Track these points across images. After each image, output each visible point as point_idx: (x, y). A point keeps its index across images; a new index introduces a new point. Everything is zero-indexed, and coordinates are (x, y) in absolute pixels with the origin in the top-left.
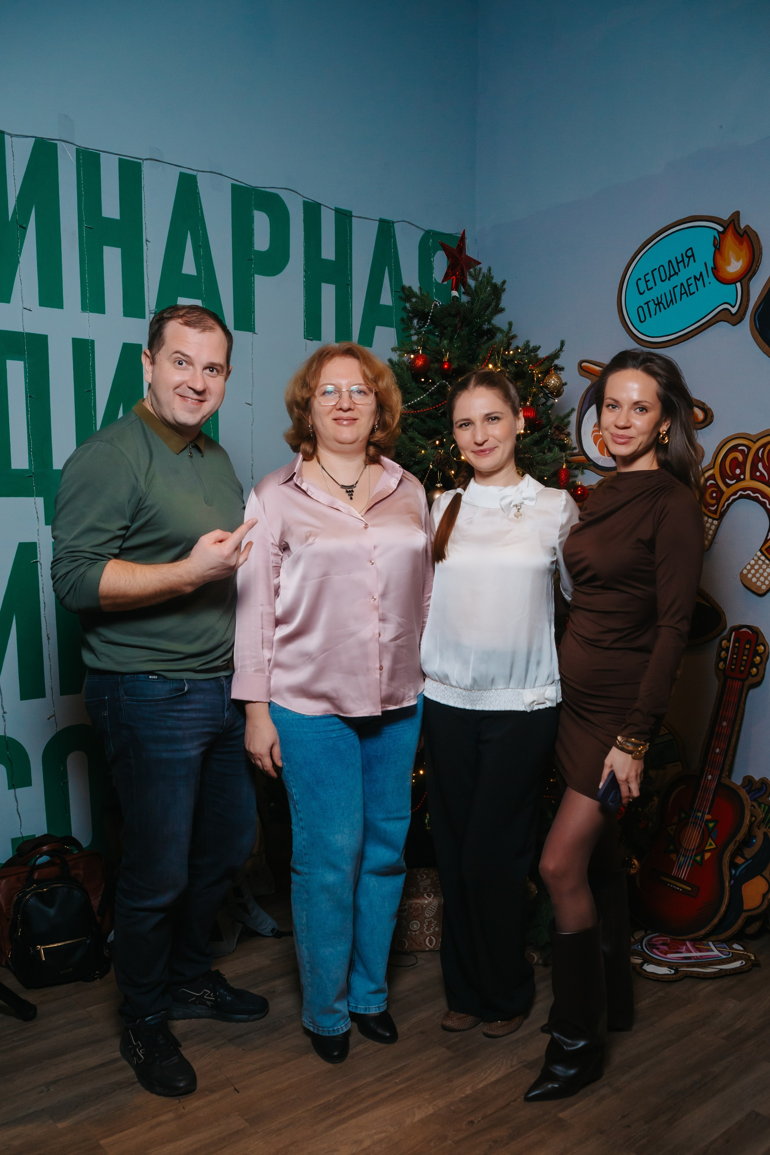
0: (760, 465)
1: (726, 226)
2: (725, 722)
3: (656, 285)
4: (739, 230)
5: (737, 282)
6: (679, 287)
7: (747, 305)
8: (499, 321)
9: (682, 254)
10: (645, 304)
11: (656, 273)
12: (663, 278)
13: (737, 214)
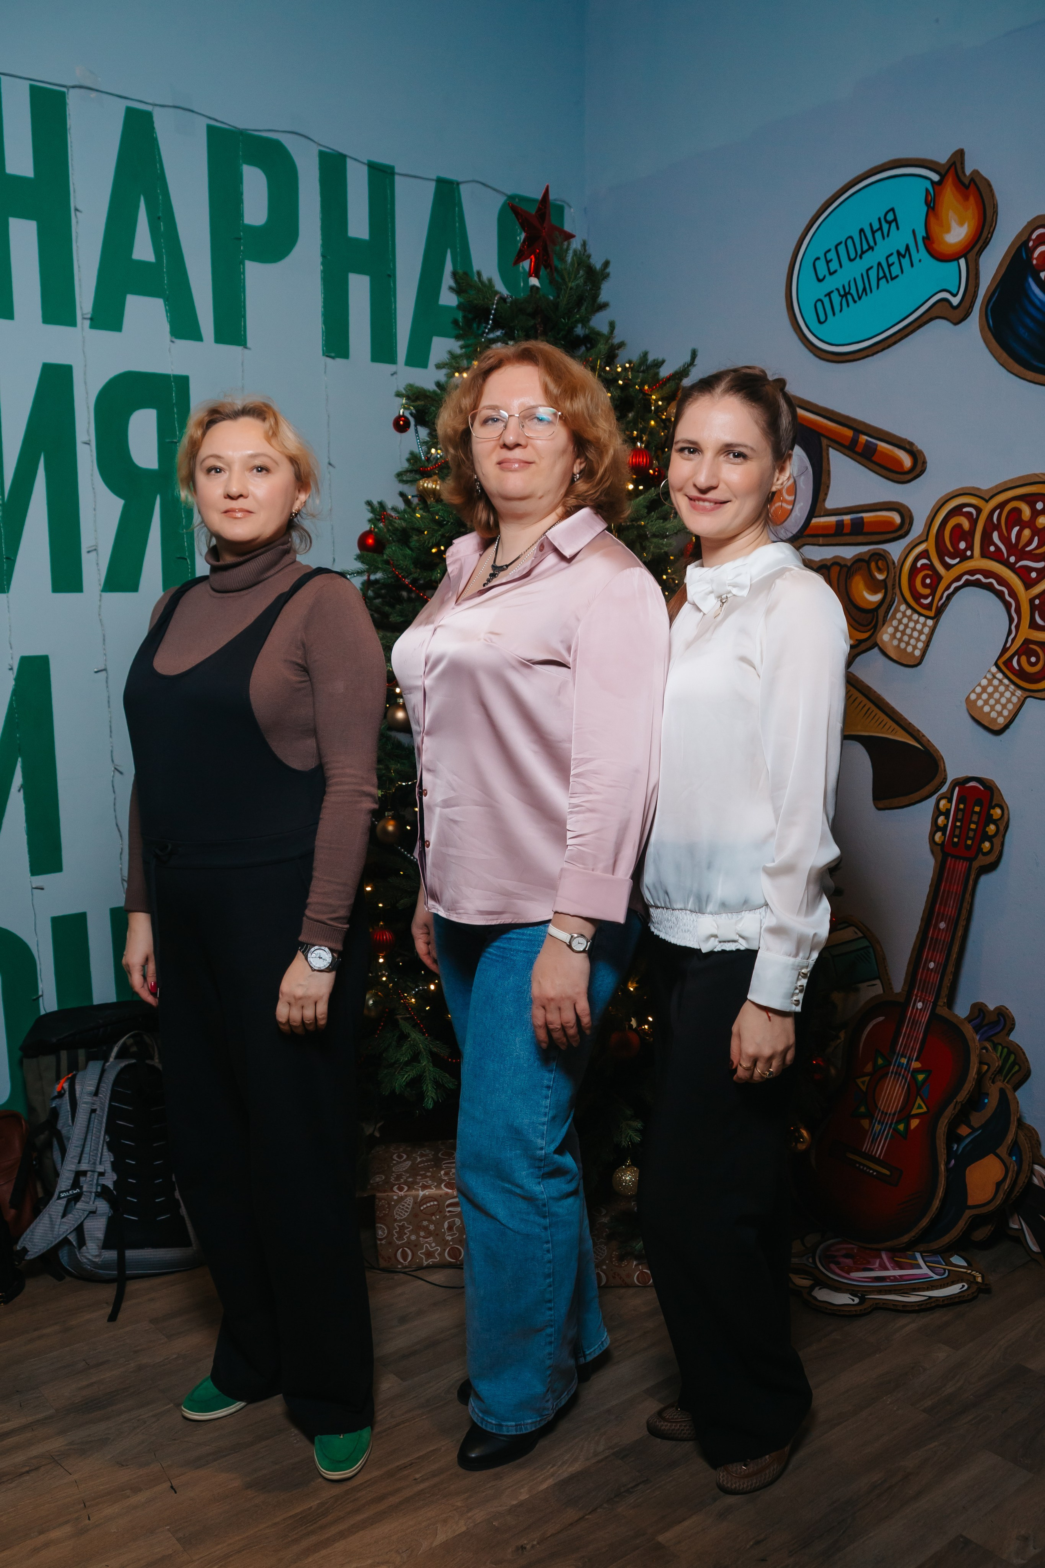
0: (995, 536)
1: (943, 172)
2: (943, 922)
3: (841, 266)
4: (963, 178)
5: (960, 258)
6: (875, 268)
7: (975, 292)
8: (599, 322)
9: (879, 219)
10: (826, 296)
11: (842, 249)
12: (852, 256)
13: (960, 154)
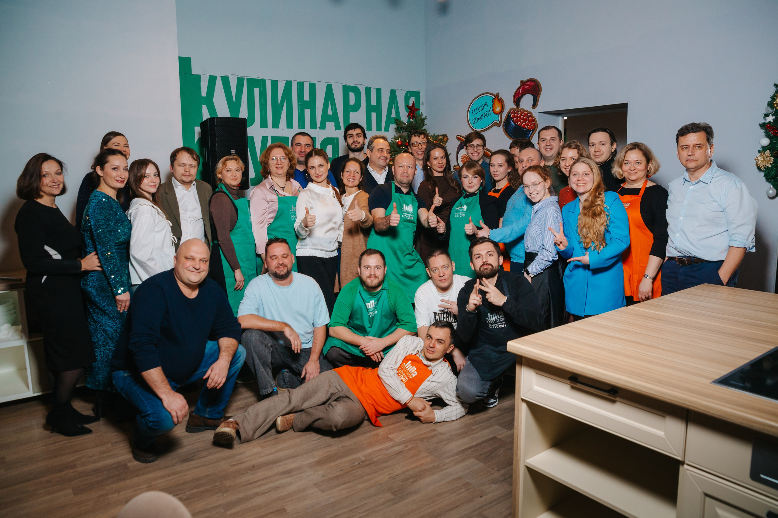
13: (498, 93)
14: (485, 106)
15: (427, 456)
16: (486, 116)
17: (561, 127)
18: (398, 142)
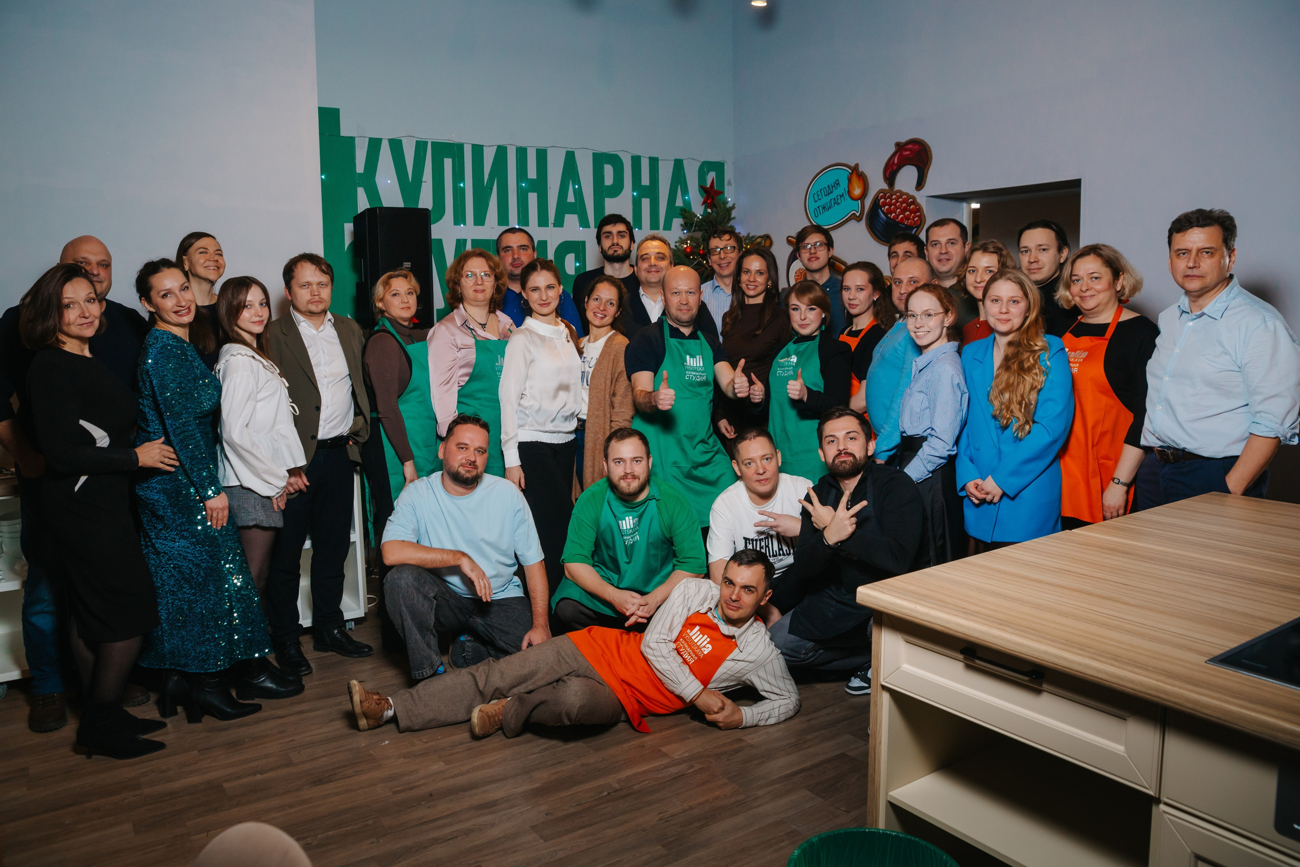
1: (853, 170)
3: (822, 198)
4: (859, 173)
5: (859, 200)
6: (833, 200)
7: (863, 212)
9: (834, 183)
10: (818, 208)
12: (825, 194)
13: (857, 164)
14: (836, 186)
15: (726, 784)
16: (837, 203)
17: (966, 221)
18: (687, 247)
